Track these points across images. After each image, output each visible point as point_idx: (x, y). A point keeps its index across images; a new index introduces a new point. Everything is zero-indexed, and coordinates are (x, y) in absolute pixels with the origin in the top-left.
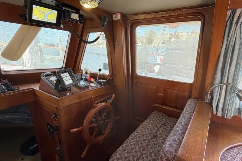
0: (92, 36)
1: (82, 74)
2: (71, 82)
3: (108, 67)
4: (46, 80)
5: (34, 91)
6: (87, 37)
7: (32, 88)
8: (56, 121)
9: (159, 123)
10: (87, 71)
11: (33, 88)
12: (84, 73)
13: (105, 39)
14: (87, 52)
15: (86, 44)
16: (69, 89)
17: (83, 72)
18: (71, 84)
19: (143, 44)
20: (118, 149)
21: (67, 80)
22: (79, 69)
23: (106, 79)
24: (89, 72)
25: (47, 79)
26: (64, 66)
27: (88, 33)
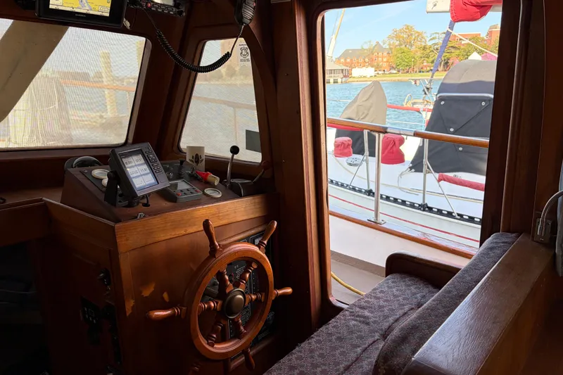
0: (212, 50)
1: (182, 162)
2: (150, 179)
3: (258, 142)
4: (80, 177)
5: (46, 207)
6: (198, 52)
7: (41, 200)
8: (107, 293)
9: (404, 305)
10: (197, 155)
11: (44, 198)
12: (188, 158)
13: (249, 57)
14: (198, 98)
15: (193, 73)
16: (145, 201)
17: (185, 158)
18: (151, 186)
19: (380, 72)
20: (276, 365)
21: (139, 174)
22: (175, 148)
23: (251, 178)
24: (204, 158)
25: (83, 173)
26: (130, 141)
27: (200, 41)
